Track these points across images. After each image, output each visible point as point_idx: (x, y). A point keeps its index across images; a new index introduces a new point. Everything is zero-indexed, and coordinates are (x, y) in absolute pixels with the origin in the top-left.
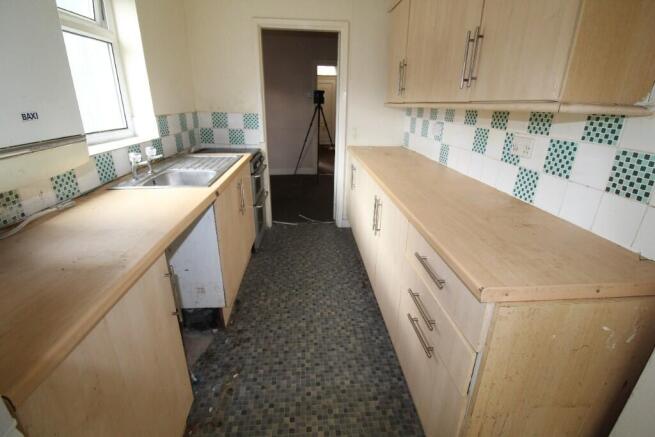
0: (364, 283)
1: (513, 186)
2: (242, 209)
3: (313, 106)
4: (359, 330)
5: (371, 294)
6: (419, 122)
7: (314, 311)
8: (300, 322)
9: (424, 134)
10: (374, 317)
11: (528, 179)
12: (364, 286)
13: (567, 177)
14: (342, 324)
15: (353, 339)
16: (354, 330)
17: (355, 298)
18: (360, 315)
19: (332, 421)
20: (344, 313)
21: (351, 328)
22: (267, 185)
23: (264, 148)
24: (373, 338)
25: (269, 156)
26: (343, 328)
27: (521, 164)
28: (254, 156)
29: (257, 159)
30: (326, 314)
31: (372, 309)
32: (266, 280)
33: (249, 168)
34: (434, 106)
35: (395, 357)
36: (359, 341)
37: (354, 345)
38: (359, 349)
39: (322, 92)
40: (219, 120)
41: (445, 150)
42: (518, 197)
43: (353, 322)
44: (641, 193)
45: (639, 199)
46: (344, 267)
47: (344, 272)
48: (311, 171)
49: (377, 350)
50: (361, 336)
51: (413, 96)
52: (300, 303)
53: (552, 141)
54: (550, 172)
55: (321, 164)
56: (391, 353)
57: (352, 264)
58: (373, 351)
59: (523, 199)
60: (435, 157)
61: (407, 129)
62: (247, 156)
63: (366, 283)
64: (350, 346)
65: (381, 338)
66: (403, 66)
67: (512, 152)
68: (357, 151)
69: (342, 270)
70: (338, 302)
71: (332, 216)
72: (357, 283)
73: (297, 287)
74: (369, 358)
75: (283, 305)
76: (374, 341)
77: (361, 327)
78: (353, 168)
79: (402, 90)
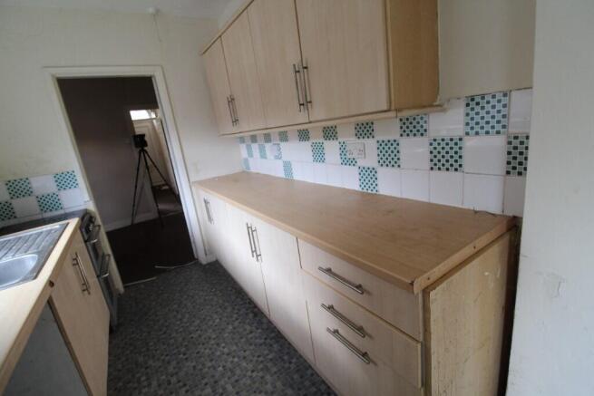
0: (253, 312)
1: (358, 183)
2: (86, 288)
3: (136, 151)
4: (269, 365)
5: (264, 320)
6: (255, 147)
7: (215, 368)
8: (202, 390)
9: (264, 157)
10: (277, 342)
11: (369, 174)
12: (255, 315)
13: (399, 166)
14: (250, 366)
15: (268, 377)
16: (266, 367)
17: (251, 332)
18: (263, 347)
20: (247, 353)
21: (261, 366)
22: (106, 247)
23: (91, 207)
24: (287, 365)
25: (100, 214)
26: (253, 371)
27: (359, 164)
28: (82, 219)
29: (87, 222)
30: (229, 365)
31: (273, 335)
32: (141, 359)
34: (282, 130)
35: (315, 374)
36: (275, 377)
37: (272, 384)
38: (279, 384)
39: (142, 136)
40: (18, 188)
41: (287, 166)
42: (365, 190)
43: (261, 359)
44: (456, 165)
45: (456, 170)
46: (227, 304)
47: (229, 310)
49: (296, 376)
50: (275, 369)
51: (246, 126)
52: (194, 367)
53: (378, 142)
54: (385, 165)
56: (309, 372)
57: (233, 297)
58: (292, 379)
59: (369, 191)
60: (281, 174)
61: (245, 155)
63: (256, 310)
64: (269, 387)
65: (294, 360)
66: (231, 100)
67: (348, 156)
69: (225, 308)
70: (236, 344)
71: (193, 256)
72: (247, 314)
73: (183, 350)
74: (293, 389)
75: (174, 380)
76: (289, 368)
77: (271, 360)
78: (206, 202)
79: (235, 121)
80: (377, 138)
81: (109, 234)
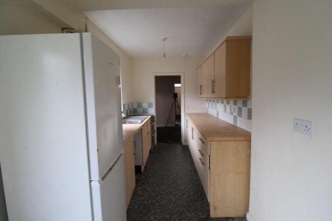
1: (233, 121)
3: (173, 99)
6: (210, 103)
9: (212, 108)
11: (235, 118)
13: (242, 116)
19: (178, 196)
23: (155, 115)
25: (156, 118)
27: (233, 114)
28: (152, 117)
29: (152, 118)
33: (150, 122)
39: (177, 94)
40: (140, 105)
45: (250, 119)
48: (173, 125)
51: (205, 95)
54: (239, 115)
55: (177, 123)
59: (235, 125)
60: (216, 116)
61: (207, 106)
62: (149, 117)
66: (201, 86)
67: (231, 111)
68: (189, 115)
74: (192, 182)
78: (187, 121)
79: (201, 94)
80: (238, 106)
81: (158, 128)
